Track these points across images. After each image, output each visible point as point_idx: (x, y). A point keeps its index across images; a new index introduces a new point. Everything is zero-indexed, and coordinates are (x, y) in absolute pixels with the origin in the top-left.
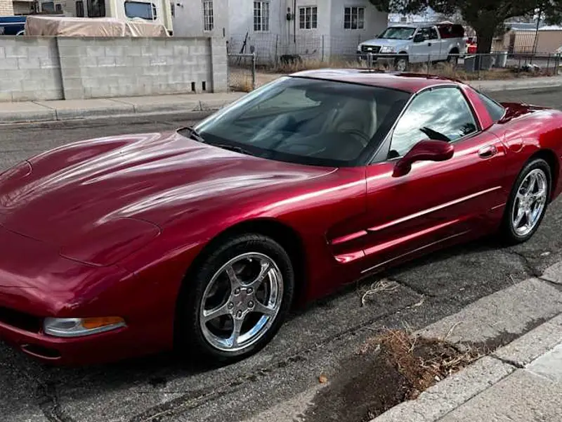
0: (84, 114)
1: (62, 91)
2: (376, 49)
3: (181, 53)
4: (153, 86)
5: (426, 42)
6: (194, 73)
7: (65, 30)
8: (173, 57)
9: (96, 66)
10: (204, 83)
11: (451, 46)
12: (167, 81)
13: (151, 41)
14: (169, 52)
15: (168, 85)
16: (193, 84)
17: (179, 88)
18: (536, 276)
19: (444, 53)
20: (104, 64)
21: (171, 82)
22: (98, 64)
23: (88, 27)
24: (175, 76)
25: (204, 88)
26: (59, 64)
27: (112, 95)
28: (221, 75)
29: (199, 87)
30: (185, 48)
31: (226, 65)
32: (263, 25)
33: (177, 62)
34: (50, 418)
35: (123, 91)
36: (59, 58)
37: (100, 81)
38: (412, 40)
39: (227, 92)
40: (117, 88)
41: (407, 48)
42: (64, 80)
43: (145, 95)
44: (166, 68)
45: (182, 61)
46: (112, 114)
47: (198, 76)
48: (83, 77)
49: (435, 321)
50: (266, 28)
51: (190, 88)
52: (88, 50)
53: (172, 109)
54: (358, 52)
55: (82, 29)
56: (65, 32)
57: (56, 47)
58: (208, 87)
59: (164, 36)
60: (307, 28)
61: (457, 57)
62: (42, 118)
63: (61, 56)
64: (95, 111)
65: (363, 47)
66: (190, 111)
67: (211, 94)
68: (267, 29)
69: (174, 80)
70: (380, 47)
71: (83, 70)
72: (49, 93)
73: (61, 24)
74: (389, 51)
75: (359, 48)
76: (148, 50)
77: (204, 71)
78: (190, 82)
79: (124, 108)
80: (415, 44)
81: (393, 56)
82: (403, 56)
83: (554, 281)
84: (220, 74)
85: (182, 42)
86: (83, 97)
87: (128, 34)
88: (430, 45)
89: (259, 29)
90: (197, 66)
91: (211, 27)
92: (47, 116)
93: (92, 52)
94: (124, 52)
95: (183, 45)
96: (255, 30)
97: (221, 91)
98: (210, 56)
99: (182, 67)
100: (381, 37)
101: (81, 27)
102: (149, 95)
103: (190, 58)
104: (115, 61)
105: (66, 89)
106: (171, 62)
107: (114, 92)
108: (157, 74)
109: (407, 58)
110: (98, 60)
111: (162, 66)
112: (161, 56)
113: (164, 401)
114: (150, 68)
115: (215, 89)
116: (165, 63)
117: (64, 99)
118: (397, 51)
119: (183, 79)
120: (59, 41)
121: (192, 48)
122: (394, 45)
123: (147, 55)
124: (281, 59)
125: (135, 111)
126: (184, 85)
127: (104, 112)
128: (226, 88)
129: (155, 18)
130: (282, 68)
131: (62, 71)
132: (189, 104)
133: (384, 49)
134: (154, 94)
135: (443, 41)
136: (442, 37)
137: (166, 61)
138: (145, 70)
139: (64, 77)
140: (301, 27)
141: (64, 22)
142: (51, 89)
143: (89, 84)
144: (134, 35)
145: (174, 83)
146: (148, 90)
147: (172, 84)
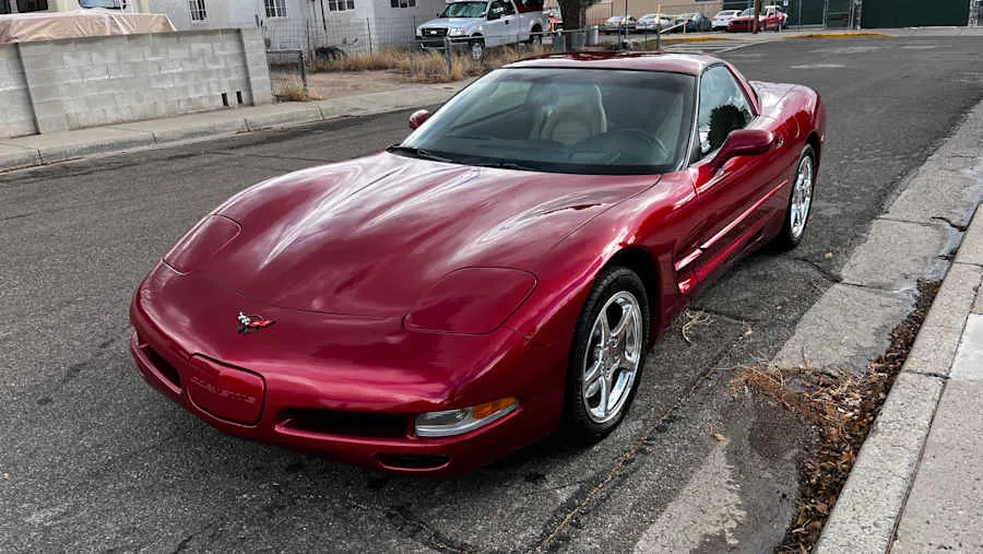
0: (82, 152)
1: (34, 121)
2: (443, 32)
3: (202, 53)
4: (167, 102)
5: (503, 18)
6: (225, 80)
7: (22, 32)
8: (192, 60)
9: (80, 80)
10: (239, 94)
11: (532, 23)
12: (187, 93)
13: (158, 40)
14: (183, 53)
15: (190, 100)
16: (224, 96)
17: (205, 103)
18: (838, 281)
19: (526, 32)
20: (93, 76)
21: (193, 95)
22: (83, 77)
23: (53, 25)
24: (197, 88)
25: (240, 101)
26: (25, 80)
27: (109, 122)
28: (262, 81)
29: (232, 99)
30: (206, 46)
31: (266, 67)
32: (279, 10)
33: (197, 66)
34: (440, 550)
35: (125, 114)
36: (23, 73)
37: (89, 102)
38: (485, 18)
39: (273, 103)
40: (117, 110)
41: (481, 29)
42: (36, 107)
43: (158, 118)
44: (183, 76)
45: (204, 64)
46: (126, 147)
47: (229, 84)
48: (64, 98)
49: (779, 349)
50: (282, 12)
51: (220, 102)
52: (66, 58)
53: (208, 133)
54: (418, 38)
55: (46, 30)
56: (22, 36)
57: (19, 57)
58: (245, 100)
59: (168, 31)
60: (340, 9)
61: (541, 36)
62: (19, 164)
63: (26, 71)
64: (97, 146)
65: (423, 30)
66: (233, 134)
67: (251, 108)
68: (285, 15)
69: (197, 92)
70: (446, 30)
71: (63, 89)
72: (16, 126)
73: (13, 24)
74: (459, 33)
75: (419, 33)
76: (155, 52)
77: (237, 77)
78: (220, 94)
79: (140, 139)
80: (488, 22)
81: (466, 40)
82: (477, 39)
83: (859, 283)
84: (260, 78)
85: (201, 37)
86: (67, 127)
87: (116, 31)
88: (507, 22)
89: (274, 15)
90: (227, 72)
91: (202, 15)
92: (27, 161)
93: (72, 61)
94: (119, 58)
95: (202, 42)
96: (268, 15)
97: (264, 103)
98: (243, 55)
99: (207, 73)
100: (444, 16)
101: (44, 27)
102: (163, 117)
103: (215, 60)
104: (108, 72)
105: (39, 117)
106: (189, 67)
107: (111, 116)
108: (171, 86)
109: (482, 41)
110: (82, 72)
111: (179, 73)
112: (173, 60)
113: (563, 499)
114: (161, 78)
115: (255, 100)
116: (181, 70)
117: (39, 133)
118: (469, 33)
119: (209, 90)
120: (22, 49)
121: (217, 45)
122: (464, 26)
123: (154, 59)
124: (317, 54)
125: (155, 140)
126: (211, 98)
127: (111, 147)
128: (270, 97)
129: (124, 7)
130: (320, 65)
131: (31, 91)
132: (229, 124)
133: (453, 32)
134: (172, 115)
135: (521, 16)
136: (520, 12)
137: (181, 65)
138: (153, 81)
139: (34, 101)
140: (331, 9)
141: (18, 22)
142: (17, 120)
143: (75, 108)
144: (125, 32)
145: (198, 96)
146: (162, 110)
147: (196, 99)
